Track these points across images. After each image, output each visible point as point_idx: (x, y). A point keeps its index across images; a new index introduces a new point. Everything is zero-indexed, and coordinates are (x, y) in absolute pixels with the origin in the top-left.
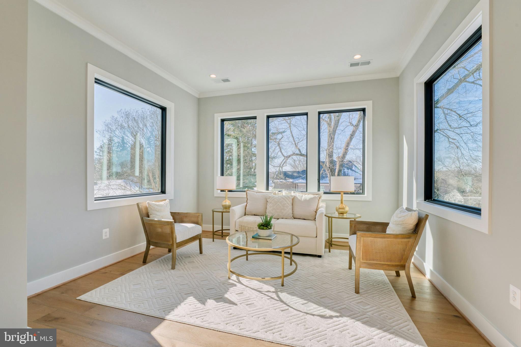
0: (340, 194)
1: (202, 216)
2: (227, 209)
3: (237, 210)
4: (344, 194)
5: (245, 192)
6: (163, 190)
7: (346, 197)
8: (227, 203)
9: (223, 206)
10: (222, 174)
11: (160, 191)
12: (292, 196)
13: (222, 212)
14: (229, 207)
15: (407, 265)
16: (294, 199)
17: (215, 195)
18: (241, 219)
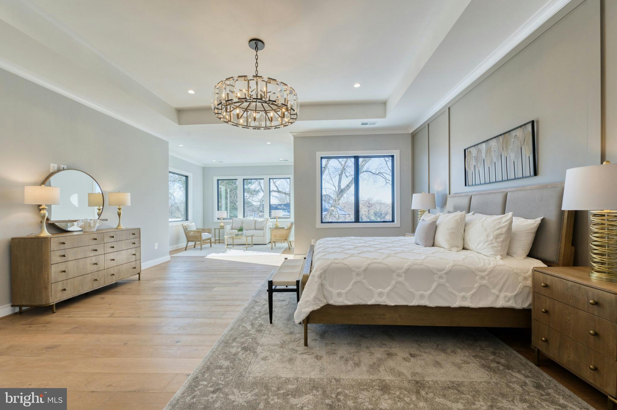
0: (276, 218)
1: (211, 230)
2: (222, 227)
3: (228, 227)
4: (278, 218)
5: (231, 219)
6: (187, 219)
7: (279, 220)
8: (222, 224)
9: (220, 226)
10: (218, 210)
11: (185, 219)
12: (255, 220)
13: (219, 229)
14: (224, 226)
15: (287, 239)
16: (256, 221)
17: (214, 222)
18: (230, 231)
